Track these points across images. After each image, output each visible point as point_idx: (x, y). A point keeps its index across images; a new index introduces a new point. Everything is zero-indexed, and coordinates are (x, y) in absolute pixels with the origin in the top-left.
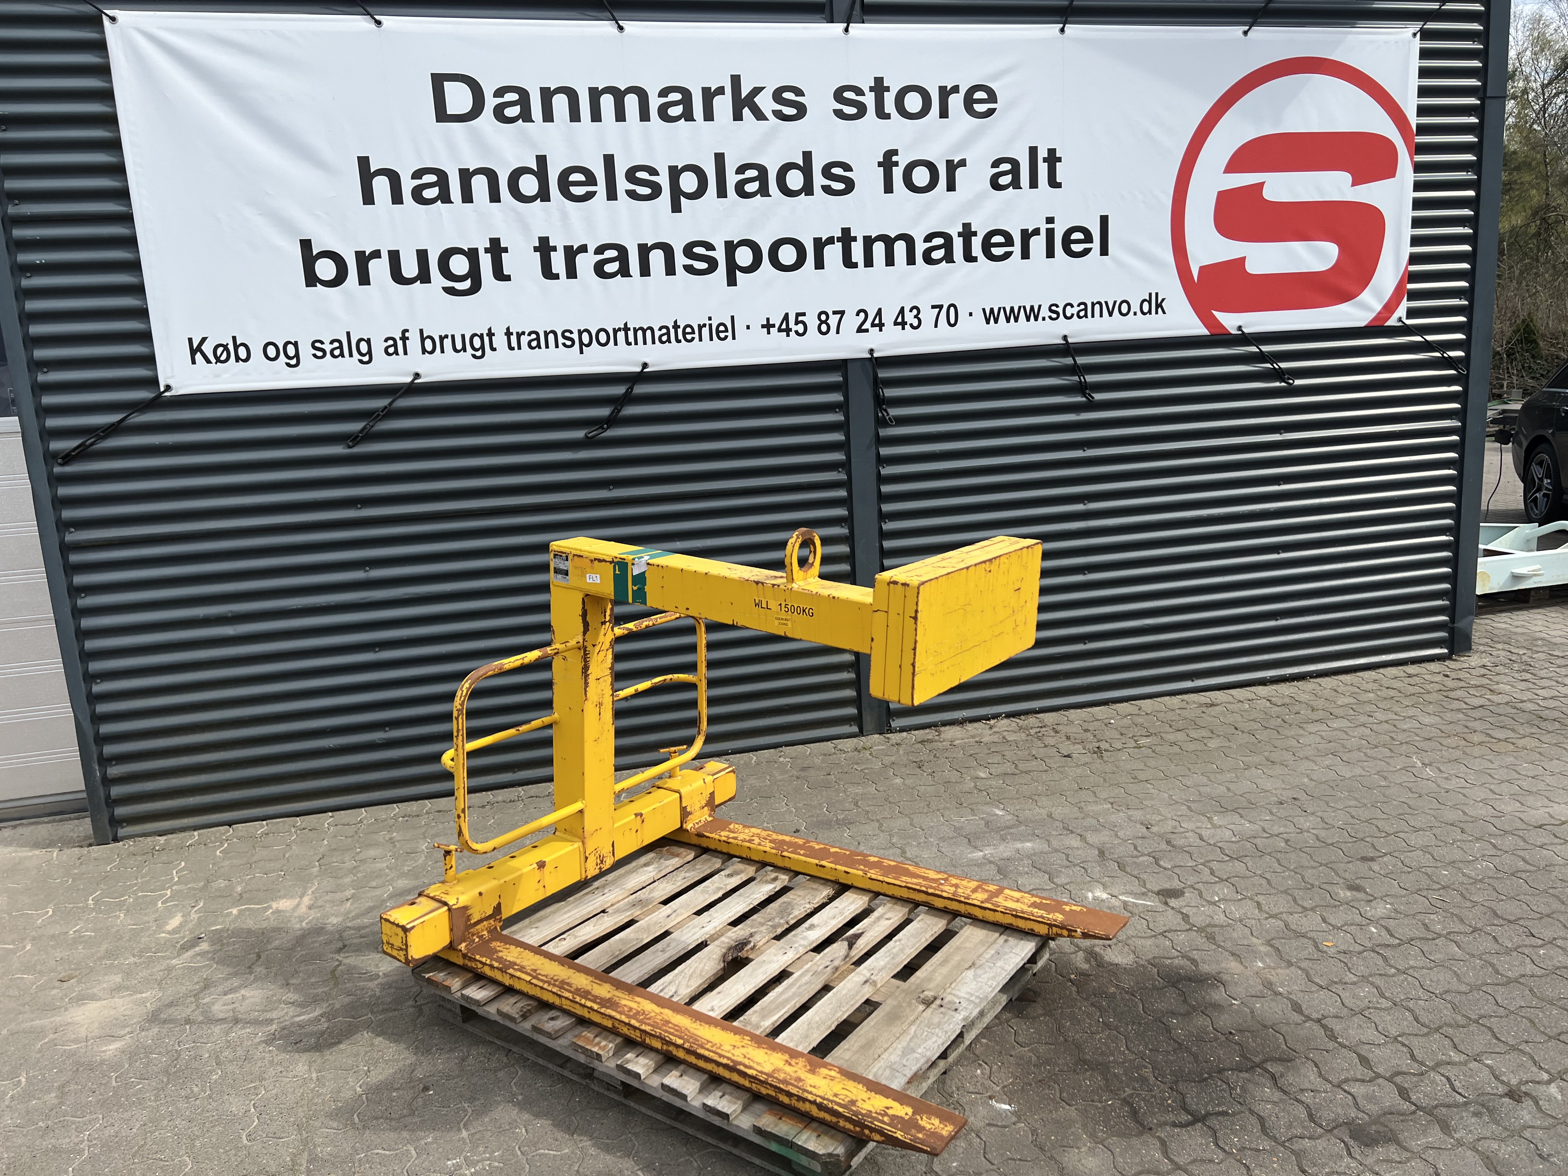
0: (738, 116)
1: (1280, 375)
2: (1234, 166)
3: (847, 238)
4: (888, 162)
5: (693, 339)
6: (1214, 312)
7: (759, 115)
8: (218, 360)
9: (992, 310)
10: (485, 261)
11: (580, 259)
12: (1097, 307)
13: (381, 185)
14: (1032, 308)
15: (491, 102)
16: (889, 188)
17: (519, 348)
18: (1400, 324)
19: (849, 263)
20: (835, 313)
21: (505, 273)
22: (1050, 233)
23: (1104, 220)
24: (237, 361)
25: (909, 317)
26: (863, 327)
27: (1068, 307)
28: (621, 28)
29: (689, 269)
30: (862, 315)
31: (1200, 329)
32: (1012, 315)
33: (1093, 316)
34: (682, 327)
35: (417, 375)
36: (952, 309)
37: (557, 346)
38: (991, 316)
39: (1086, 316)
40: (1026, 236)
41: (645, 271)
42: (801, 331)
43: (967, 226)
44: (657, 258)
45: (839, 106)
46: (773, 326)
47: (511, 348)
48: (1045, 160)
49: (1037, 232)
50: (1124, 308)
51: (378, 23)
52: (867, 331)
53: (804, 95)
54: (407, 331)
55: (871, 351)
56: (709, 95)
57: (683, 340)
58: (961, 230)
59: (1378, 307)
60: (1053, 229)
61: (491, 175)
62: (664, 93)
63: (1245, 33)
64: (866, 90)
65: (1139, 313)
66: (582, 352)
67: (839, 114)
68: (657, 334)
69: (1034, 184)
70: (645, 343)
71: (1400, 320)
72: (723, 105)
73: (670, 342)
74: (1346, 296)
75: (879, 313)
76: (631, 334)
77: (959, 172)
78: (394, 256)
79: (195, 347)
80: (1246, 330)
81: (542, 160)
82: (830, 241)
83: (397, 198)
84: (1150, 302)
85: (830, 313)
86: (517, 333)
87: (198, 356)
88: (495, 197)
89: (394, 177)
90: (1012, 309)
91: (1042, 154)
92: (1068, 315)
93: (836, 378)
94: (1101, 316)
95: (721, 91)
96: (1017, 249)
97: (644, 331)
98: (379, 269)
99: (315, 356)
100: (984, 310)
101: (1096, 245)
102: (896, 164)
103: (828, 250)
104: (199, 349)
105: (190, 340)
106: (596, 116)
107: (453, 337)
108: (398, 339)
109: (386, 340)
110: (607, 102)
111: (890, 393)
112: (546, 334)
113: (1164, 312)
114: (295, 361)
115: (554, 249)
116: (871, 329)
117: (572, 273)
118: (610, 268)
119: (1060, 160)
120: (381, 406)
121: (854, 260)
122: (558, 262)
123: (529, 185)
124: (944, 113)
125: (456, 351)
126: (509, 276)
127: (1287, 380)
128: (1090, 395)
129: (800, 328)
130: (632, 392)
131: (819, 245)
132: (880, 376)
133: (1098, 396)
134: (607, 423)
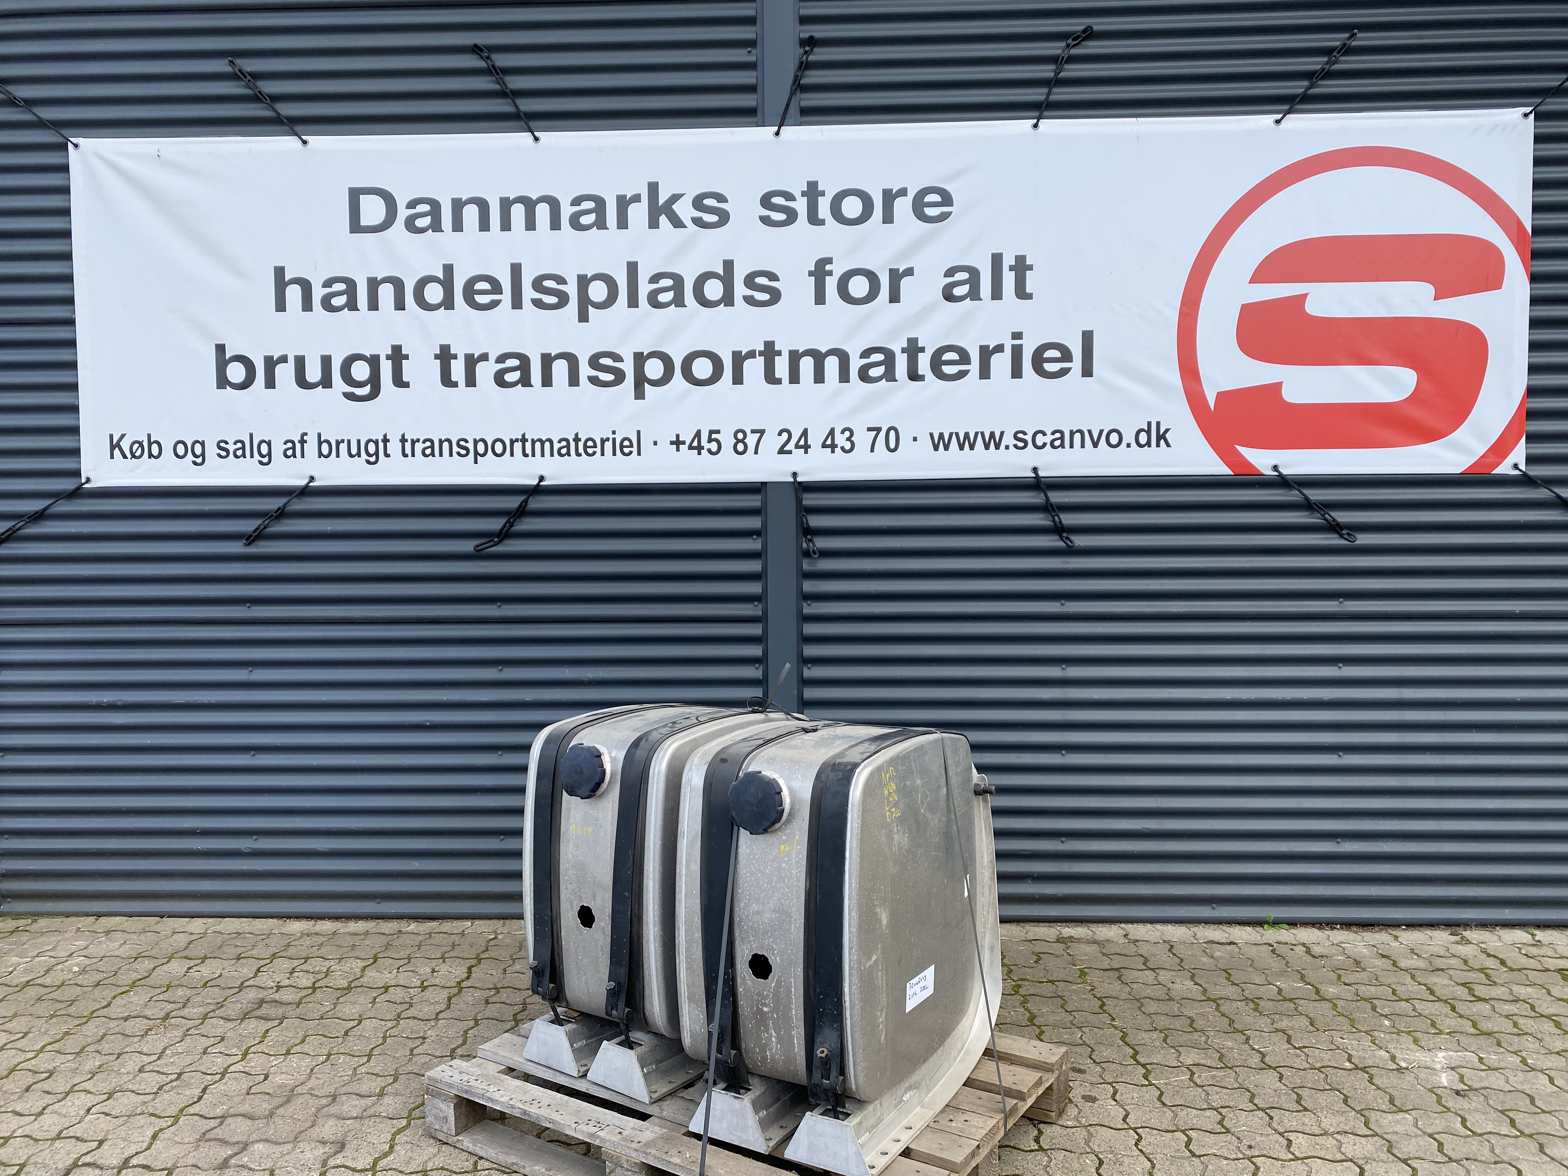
0: (654, 224)
1: (1335, 528)
2: (1262, 275)
3: (770, 352)
4: (820, 272)
5: (594, 453)
6: (1237, 447)
7: (677, 223)
8: (133, 456)
9: (941, 436)
10: (386, 368)
11: (480, 367)
12: (1077, 437)
13: (294, 293)
14: (992, 435)
15: (403, 213)
16: (820, 299)
17: (413, 455)
18: (1517, 472)
19: (771, 378)
20: (753, 431)
21: (405, 379)
22: (1017, 352)
23: (1087, 338)
24: (150, 457)
25: (841, 440)
26: (785, 449)
27: (1039, 436)
28: (536, 139)
29: (594, 380)
30: (785, 435)
31: (1218, 468)
32: (967, 442)
33: (1072, 446)
34: (583, 440)
35: (312, 479)
36: (892, 433)
37: (451, 455)
38: (940, 442)
39: (1062, 446)
40: (986, 353)
41: (547, 381)
42: (714, 449)
43: (913, 342)
44: (560, 368)
45: (766, 212)
46: (684, 443)
47: (405, 455)
48: (1011, 268)
49: (1000, 348)
50: (1114, 439)
51: (305, 142)
52: (790, 452)
53: (727, 201)
54: (306, 434)
55: (795, 475)
56: (623, 203)
57: (583, 454)
58: (906, 346)
59: (1481, 450)
60: (1021, 346)
61: (398, 284)
62: (576, 202)
63: (1278, 122)
64: (798, 195)
65: (1134, 444)
66: (476, 462)
67: (765, 220)
68: (556, 446)
69: (997, 294)
70: (543, 455)
71: (1516, 466)
72: (638, 213)
73: (569, 455)
74: (1430, 435)
75: (805, 433)
76: (528, 445)
77: (905, 282)
78: (300, 362)
79: (114, 443)
80: (1285, 471)
81: (448, 269)
82: (751, 354)
83: (307, 305)
84: (1149, 432)
85: (748, 432)
86: (412, 440)
87: (117, 451)
88: (400, 305)
89: (306, 286)
90: (967, 435)
91: (1008, 261)
92: (1039, 443)
93: (754, 501)
94: (1083, 446)
95: (637, 198)
96: (974, 367)
97: (542, 443)
98: (285, 373)
99: (219, 456)
100: (931, 435)
101: (1076, 365)
102: (830, 273)
103: (748, 364)
104: (118, 445)
105: (111, 436)
106: (506, 225)
107: (349, 442)
108: (297, 442)
109: (285, 443)
110: (518, 212)
111: (815, 521)
112: (441, 442)
113: (1168, 445)
114: (200, 460)
115: (455, 357)
116: (795, 451)
117: (471, 381)
118: (511, 377)
119: (1030, 268)
120: (276, 507)
121: (777, 376)
122: (458, 370)
123: (434, 293)
124: (888, 218)
125: (351, 456)
126: (408, 383)
127: (1346, 536)
128: (1067, 538)
129: (714, 446)
130: (526, 505)
131: (739, 359)
132: (805, 503)
133: (1080, 541)
134: (498, 537)
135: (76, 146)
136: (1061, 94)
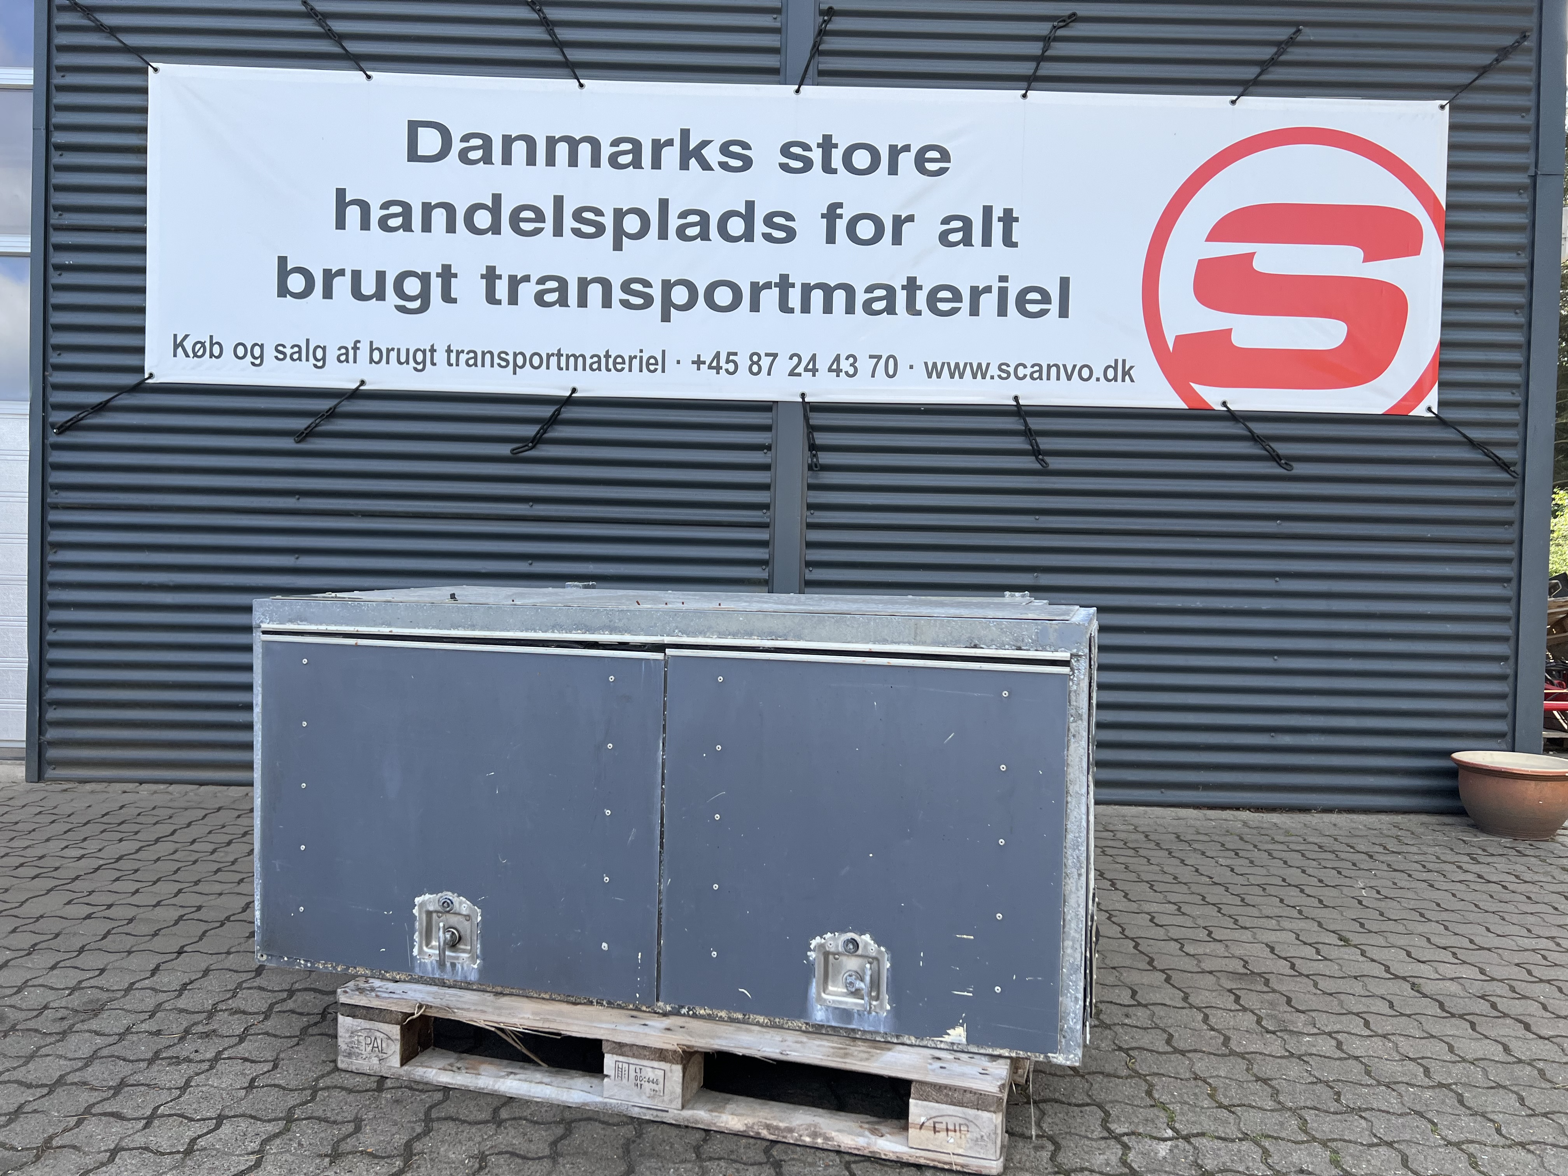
0: (684, 166)
1: (1275, 458)
2: (1216, 234)
3: (784, 284)
4: (832, 214)
5: (623, 369)
6: (1192, 384)
7: (706, 166)
8: (195, 355)
9: (935, 364)
10: (436, 284)
11: (523, 288)
12: (1054, 370)
13: (353, 214)
14: (980, 365)
15: (457, 146)
16: (831, 238)
17: (457, 365)
18: (1431, 415)
19: (785, 307)
20: (767, 355)
21: (453, 296)
22: (1003, 293)
23: (1065, 283)
24: (211, 357)
25: (845, 365)
26: (796, 371)
27: (1021, 368)
28: (581, 85)
29: (625, 303)
30: (796, 359)
31: (1175, 402)
32: (957, 371)
33: (1048, 379)
34: (613, 357)
35: (363, 383)
36: (891, 361)
37: (492, 366)
38: (933, 371)
39: (1040, 378)
40: (976, 293)
41: (582, 303)
42: (731, 369)
43: (912, 280)
44: (595, 292)
45: (785, 160)
46: (704, 363)
47: (450, 365)
48: (1000, 219)
49: (988, 289)
50: (1085, 373)
51: (369, 77)
52: (799, 375)
53: (750, 149)
54: (359, 342)
55: (803, 395)
56: (658, 146)
57: (613, 369)
58: (906, 283)
59: (1402, 393)
60: (1007, 288)
61: (450, 209)
62: (616, 143)
63: (1233, 102)
64: (814, 146)
65: (1102, 379)
66: (515, 373)
67: (785, 167)
68: (589, 361)
69: (987, 241)
70: (576, 369)
71: (1429, 409)
72: (671, 156)
73: (600, 370)
74: (1357, 379)
75: (813, 358)
76: (563, 360)
77: (906, 227)
78: (356, 275)
79: (178, 342)
80: (1233, 407)
81: (497, 198)
82: (768, 285)
83: (365, 225)
84: (1115, 369)
85: (763, 355)
86: (457, 351)
87: (180, 350)
89: (364, 207)
90: (957, 365)
91: (998, 213)
92: (1020, 375)
93: (765, 418)
94: (1058, 379)
95: (670, 143)
96: (965, 305)
97: (576, 358)
98: (342, 285)
99: (276, 358)
100: (926, 364)
101: (1054, 307)
102: (840, 216)
103: (764, 294)
104: (181, 344)
105: (175, 336)
107: (399, 350)
108: (350, 349)
109: (339, 349)
110: (562, 150)
111: (821, 438)
112: (484, 354)
113: (1132, 381)
114: (259, 361)
115: (500, 277)
116: (803, 373)
117: (513, 300)
118: (550, 298)
119: (1016, 220)
120: (327, 407)
121: (790, 306)
122: (502, 290)
123: (483, 219)
124: (893, 170)
125: (400, 363)
126: (456, 299)
127: (1285, 466)
128: (1043, 460)
129: (731, 367)
130: (559, 414)
131: (756, 289)
132: (812, 422)
133: (1055, 463)
134: (532, 442)
135: (156, 70)
136: (1047, 69)
